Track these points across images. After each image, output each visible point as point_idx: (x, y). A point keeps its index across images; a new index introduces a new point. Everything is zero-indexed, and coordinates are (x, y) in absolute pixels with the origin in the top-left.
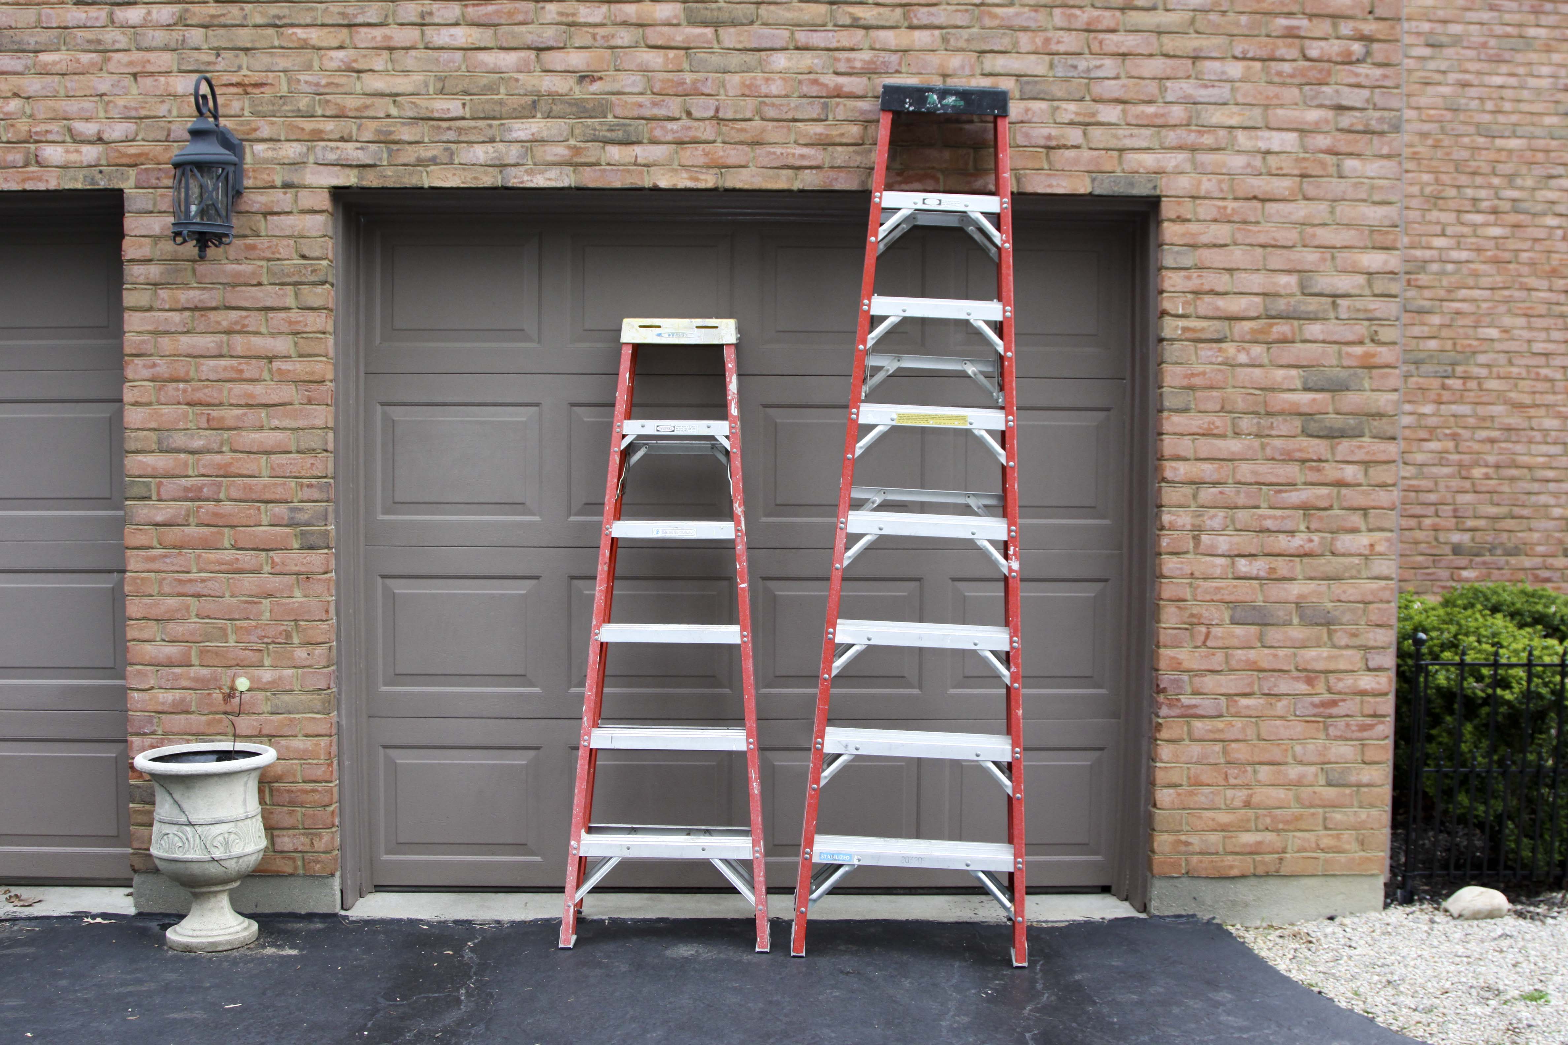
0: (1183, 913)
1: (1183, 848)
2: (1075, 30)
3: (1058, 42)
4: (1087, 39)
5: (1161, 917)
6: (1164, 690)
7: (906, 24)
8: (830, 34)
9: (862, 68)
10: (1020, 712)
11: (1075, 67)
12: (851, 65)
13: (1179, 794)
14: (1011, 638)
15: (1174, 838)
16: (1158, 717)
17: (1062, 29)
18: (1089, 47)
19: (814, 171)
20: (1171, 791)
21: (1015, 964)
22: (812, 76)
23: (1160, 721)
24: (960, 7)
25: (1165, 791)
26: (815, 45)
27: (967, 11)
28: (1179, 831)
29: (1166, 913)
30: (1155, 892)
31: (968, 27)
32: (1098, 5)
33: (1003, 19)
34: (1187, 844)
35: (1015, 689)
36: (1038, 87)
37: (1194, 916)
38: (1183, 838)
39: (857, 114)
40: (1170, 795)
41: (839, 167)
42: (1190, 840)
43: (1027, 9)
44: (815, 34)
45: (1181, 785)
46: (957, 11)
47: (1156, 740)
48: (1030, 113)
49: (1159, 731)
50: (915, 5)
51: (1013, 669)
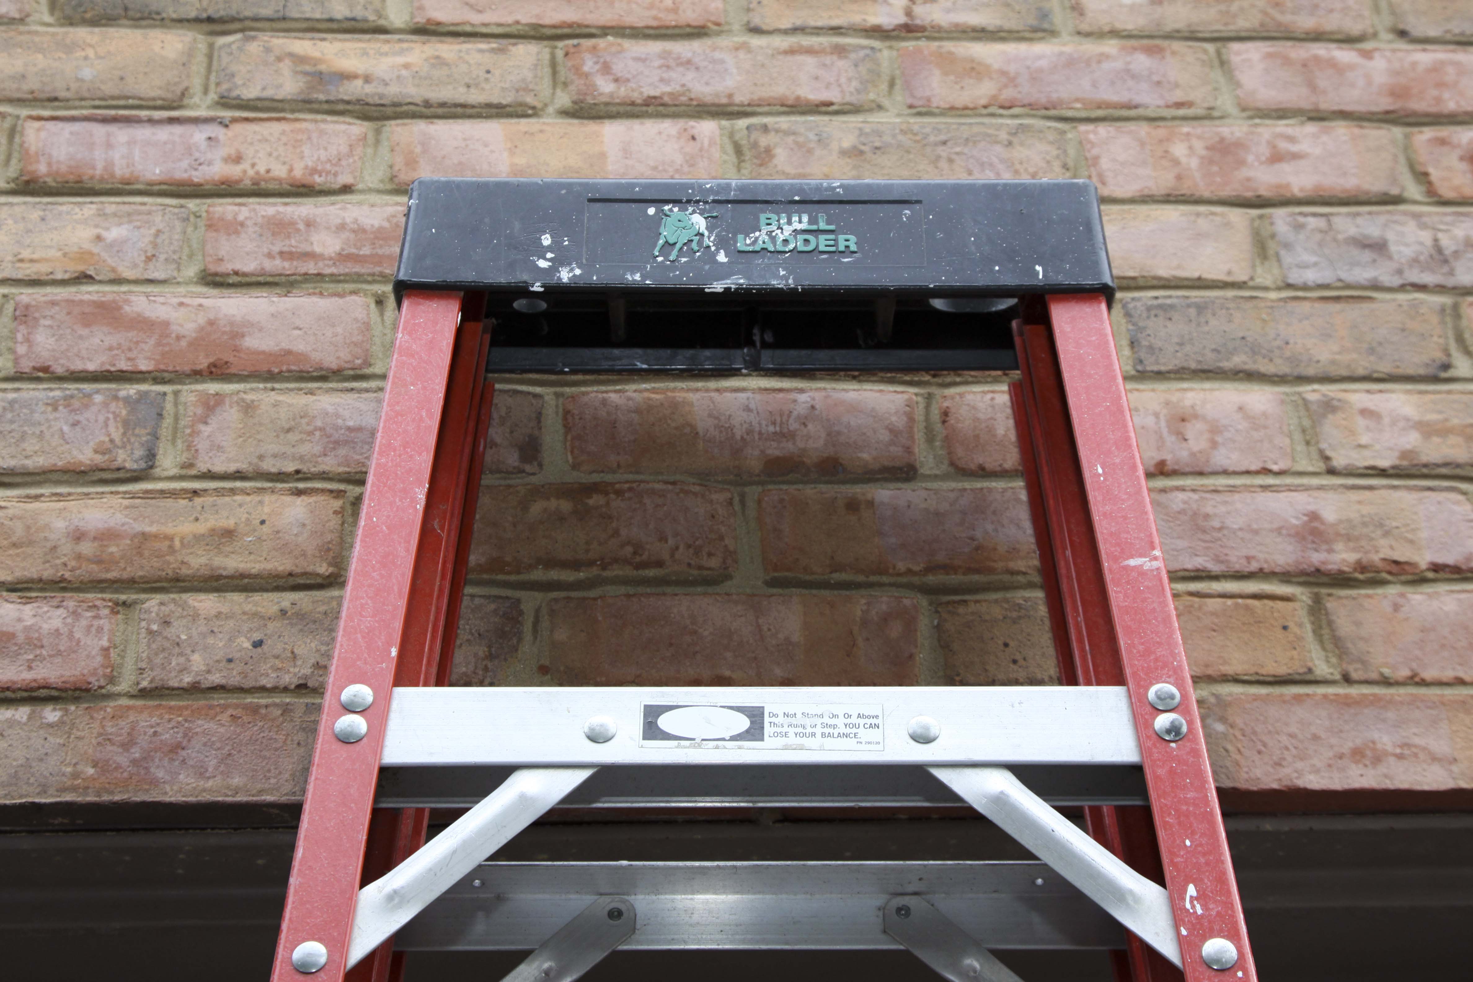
2: (1344, 115)
3: (1277, 158)
4: (1407, 148)
7: (563, 99)
8: (199, 135)
9: (343, 257)
11: (1379, 247)
12: (294, 243)
17: (1281, 113)
18: (1422, 177)
19: (51, 714)
22: (88, 292)
24: (807, 41)
26: (120, 171)
27: (840, 51)
31: (854, 109)
32: (1420, 27)
33: (1010, 79)
36: (1215, 323)
39: (311, 448)
41: (195, 690)
43: (1111, 47)
44: (121, 134)
46: (791, 52)
48: (1192, 430)
50: (605, 31)
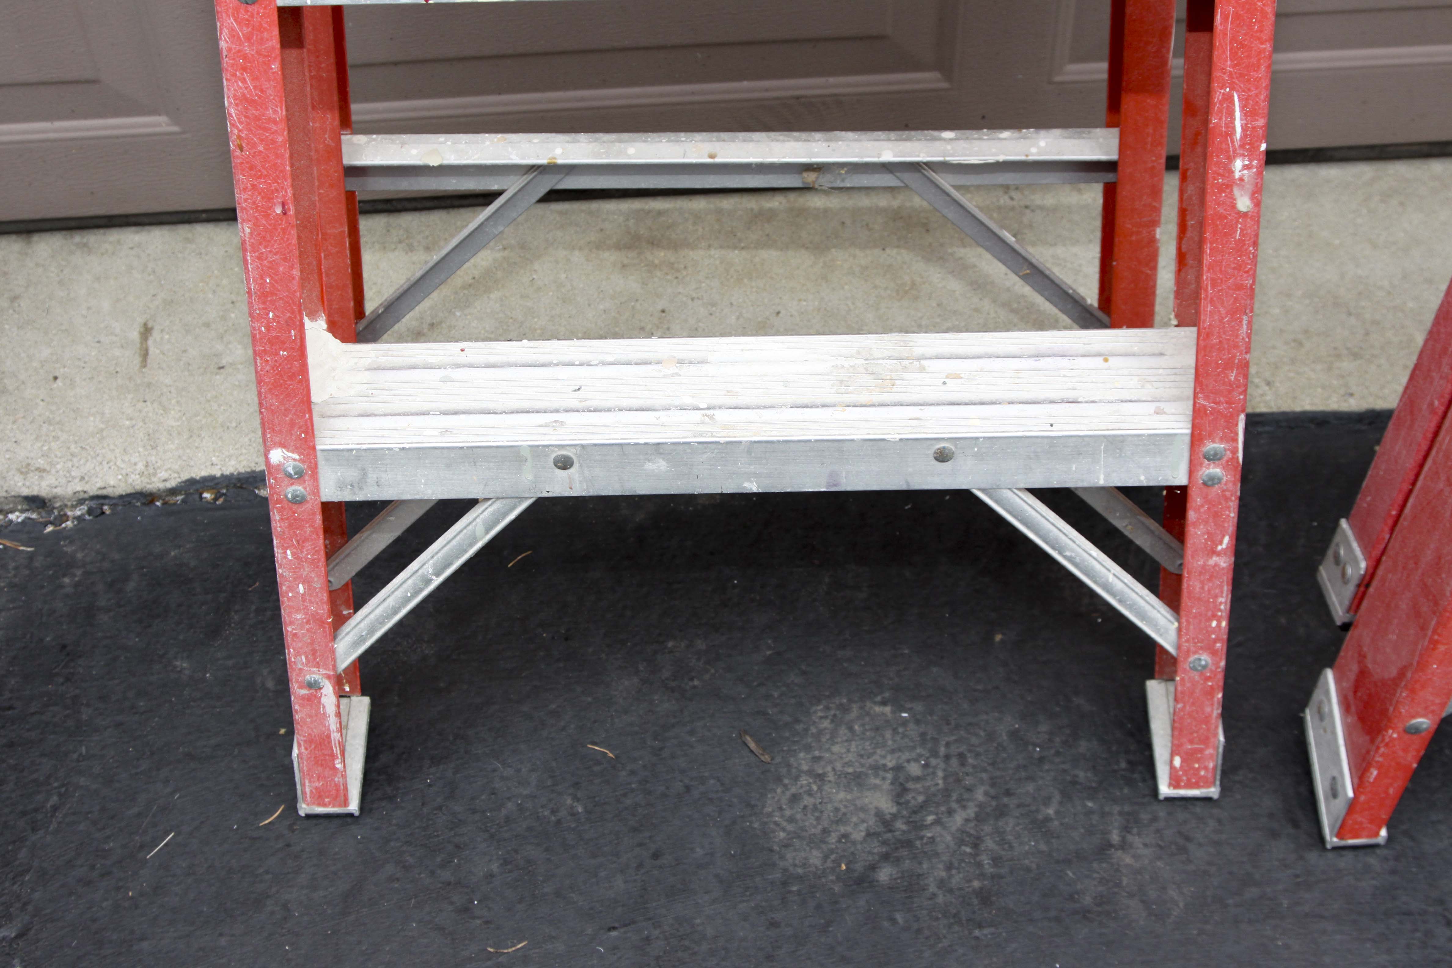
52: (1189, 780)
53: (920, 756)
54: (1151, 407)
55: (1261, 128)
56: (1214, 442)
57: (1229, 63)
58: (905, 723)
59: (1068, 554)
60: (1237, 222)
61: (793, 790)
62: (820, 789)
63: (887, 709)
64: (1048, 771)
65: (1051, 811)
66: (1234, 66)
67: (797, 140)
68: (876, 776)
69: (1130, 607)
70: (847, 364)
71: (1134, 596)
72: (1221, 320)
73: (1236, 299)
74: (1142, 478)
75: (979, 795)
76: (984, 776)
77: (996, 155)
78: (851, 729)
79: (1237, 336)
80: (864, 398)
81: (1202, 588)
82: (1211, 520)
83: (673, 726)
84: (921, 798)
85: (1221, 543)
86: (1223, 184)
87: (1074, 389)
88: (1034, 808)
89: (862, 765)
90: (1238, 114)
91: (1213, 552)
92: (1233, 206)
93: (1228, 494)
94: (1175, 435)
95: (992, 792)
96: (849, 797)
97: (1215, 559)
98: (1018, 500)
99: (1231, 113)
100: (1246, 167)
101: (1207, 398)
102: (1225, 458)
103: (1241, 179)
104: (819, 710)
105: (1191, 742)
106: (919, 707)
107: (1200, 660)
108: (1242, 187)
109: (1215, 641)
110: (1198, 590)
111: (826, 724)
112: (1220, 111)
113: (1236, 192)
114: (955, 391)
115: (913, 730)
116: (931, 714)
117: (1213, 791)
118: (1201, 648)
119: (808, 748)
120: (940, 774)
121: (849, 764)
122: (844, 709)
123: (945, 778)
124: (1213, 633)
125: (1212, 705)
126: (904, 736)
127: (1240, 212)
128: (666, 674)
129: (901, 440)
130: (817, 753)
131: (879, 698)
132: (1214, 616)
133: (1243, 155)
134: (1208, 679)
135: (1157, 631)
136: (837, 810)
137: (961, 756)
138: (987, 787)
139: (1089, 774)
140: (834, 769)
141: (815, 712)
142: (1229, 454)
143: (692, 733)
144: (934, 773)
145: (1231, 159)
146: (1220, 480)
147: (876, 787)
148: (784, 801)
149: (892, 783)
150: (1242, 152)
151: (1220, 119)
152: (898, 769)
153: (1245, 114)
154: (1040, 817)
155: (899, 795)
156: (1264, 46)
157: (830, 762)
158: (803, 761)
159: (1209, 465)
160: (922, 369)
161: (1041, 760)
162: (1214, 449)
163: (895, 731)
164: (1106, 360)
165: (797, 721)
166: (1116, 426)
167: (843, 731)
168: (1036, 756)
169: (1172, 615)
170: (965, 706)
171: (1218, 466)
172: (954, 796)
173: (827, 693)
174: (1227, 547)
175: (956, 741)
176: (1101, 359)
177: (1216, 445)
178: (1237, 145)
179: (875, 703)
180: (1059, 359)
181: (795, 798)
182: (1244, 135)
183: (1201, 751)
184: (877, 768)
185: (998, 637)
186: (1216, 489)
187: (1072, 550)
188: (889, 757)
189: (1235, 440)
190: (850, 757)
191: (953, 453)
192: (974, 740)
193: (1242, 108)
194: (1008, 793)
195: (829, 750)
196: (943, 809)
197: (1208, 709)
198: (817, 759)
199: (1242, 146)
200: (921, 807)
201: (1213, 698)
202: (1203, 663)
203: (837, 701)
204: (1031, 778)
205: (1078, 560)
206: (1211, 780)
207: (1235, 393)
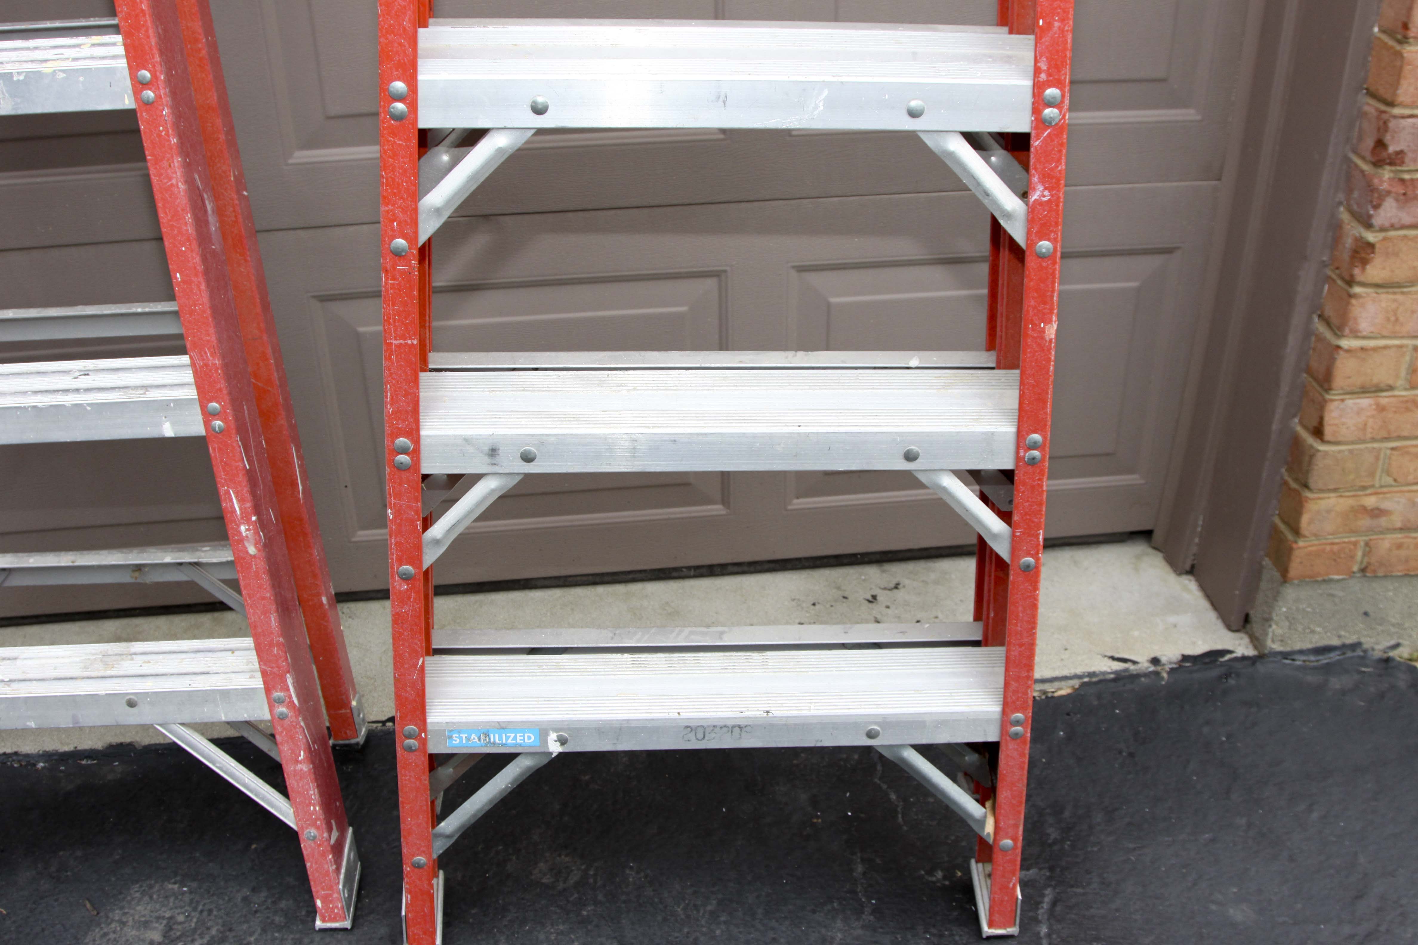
0: (1335, 642)
1: (1365, 522)
5: (1285, 655)
6: (1397, 159)
10: (1051, 331)
13: (1381, 409)
14: (1038, 88)
15: (1351, 502)
16: (1369, 226)
20: (1365, 402)
21: (987, 930)
23: (1371, 237)
25: (1351, 402)
28: (1364, 488)
29: (1298, 646)
30: (1282, 609)
34: (1377, 513)
35: (1041, 257)
37: (1356, 646)
38: (1370, 502)
40: (1360, 411)
42: (1385, 505)
45: (1391, 388)
47: (1350, 282)
49: (1365, 262)
51: (1039, 193)
52: (330, 916)
53: (186, 911)
54: (248, 675)
55: (249, 508)
56: (277, 692)
57: (222, 473)
58: (184, 893)
59: (218, 765)
60: (252, 561)
61: (106, 930)
62: (121, 929)
63: (176, 886)
64: (258, 917)
65: (252, 939)
66: (226, 475)
67: (122, 553)
68: (157, 922)
69: (263, 799)
70: (92, 657)
71: (263, 792)
72: (260, 617)
73: (264, 605)
74: (246, 715)
75: (214, 932)
76: (220, 921)
77: (227, 557)
78: (151, 898)
79: (271, 627)
80: (94, 674)
81: (298, 785)
82: (290, 740)
83: (47, 897)
84: (178, 934)
85: (300, 755)
86: (238, 540)
87: (209, 667)
88: (243, 937)
89: (151, 916)
90: (235, 501)
91: (297, 762)
92: (247, 552)
93: (294, 724)
94: (256, 688)
95: (222, 929)
96: (137, 934)
97: (299, 767)
98: (181, 731)
99: (231, 500)
100: (248, 530)
101: (265, 665)
102: (286, 702)
103: (247, 537)
104: (136, 887)
105: (323, 889)
106: (194, 885)
107: (310, 832)
108: (248, 541)
109: (316, 819)
110: (296, 786)
111: (138, 895)
112: (225, 500)
113: (247, 544)
114: (146, 669)
115: (187, 898)
116: (200, 889)
117: (347, 924)
118: (309, 825)
119: (122, 908)
120: (195, 920)
121: (144, 916)
122: (151, 887)
123: (196, 923)
124: (313, 814)
125: (327, 863)
126: (181, 900)
127: (251, 555)
128: (53, 869)
129: (107, 694)
130: (126, 910)
131: (173, 880)
132: (310, 804)
133: (244, 523)
134: (319, 846)
135: (283, 815)
136: (127, 940)
137: (210, 911)
138: (219, 927)
139: (282, 919)
140: (133, 919)
141: (133, 889)
142: (288, 700)
143: (56, 900)
144: (191, 920)
145: (239, 526)
146: (287, 716)
147: (155, 928)
148: (98, 936)
149: (165, 926)
150: (242, 521)
151: (227, 503)
152: (171, 918)
153: (239, 501)
154: (245, 942)
155: (166, 932)
156: (237, 464)
157: (133, 915)
158: (117, 915)
159: (278, 706)
160: (132, 659)
161: (256, 912)
162: (278, 696)
163: (176, 898)
164: (233, 653)
165: (121, 893)
166: (225, 684)
167: (146, 898)
168: (254, 909)
169: (287, 803)
170: (222, 883)
171: (283, 707)
172: (199, 932)
173: (144, 878)
174: (304, 758)
175: (210, 902)
176: (230, 652)
177: (279, 694)
178: (239, 517)
179: (170, 883)
180: (207, 653)
181: (105, 934)
182: (242, 513)
183: (331, 895)
184: (158, 918)
185: (254, 846)
186: (287, 722)
187: (220, 763)
188: (168, 912)
189: (289, 690)
190: (146, 912)
191: (136, 702)
192: (221, 902)
193: (236, 497)
194: (230, 930)
195: (134, 909)
196: (190, 939)
197: (326, 866)
198: (125, 914)
199: (242, 518)
200: (177, 938)
201: (326, 858)
202: (312, 834)
203: (148, 882)
204: (247, 922)
205: (224, 769)
206: (343, 915)
207: (280, 661)
